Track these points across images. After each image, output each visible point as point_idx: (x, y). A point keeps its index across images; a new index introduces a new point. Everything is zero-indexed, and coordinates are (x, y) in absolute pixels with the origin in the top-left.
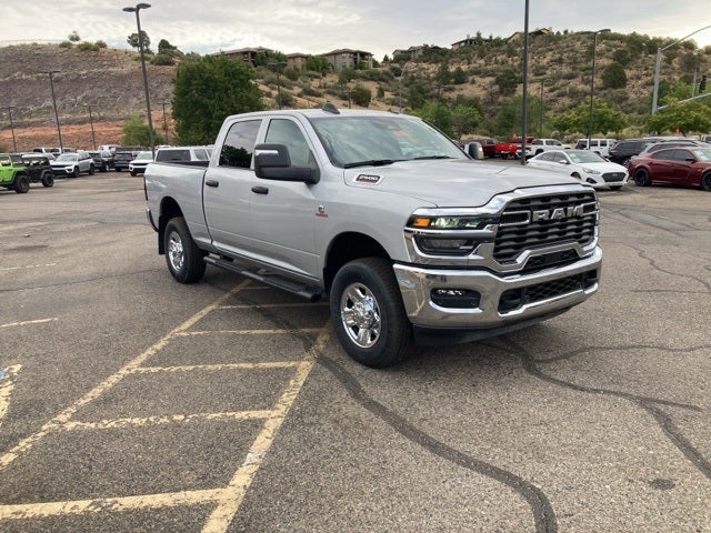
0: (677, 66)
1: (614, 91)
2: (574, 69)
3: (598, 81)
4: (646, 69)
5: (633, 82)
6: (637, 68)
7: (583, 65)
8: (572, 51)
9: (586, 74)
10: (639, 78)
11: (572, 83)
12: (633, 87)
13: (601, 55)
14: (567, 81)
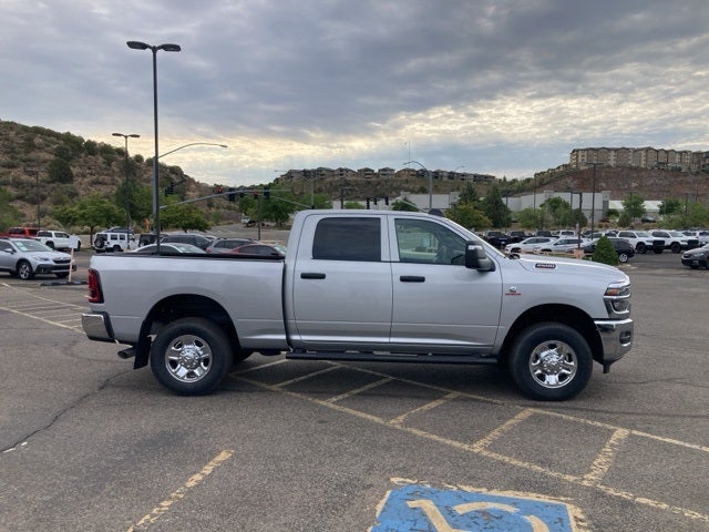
0: (117, 170)
1: (62, 186)
2: (12, 158)
3: (44, 176)
4: (89, 168)
5: (80, 179)
6: (81, 166)
7: (23, 156)
8: (7, 140)
9: (29, 166)
10: (84, 176)
11: (14, 173)
12: (81, 184)
13: (40, 148)
14: (7, 170)
